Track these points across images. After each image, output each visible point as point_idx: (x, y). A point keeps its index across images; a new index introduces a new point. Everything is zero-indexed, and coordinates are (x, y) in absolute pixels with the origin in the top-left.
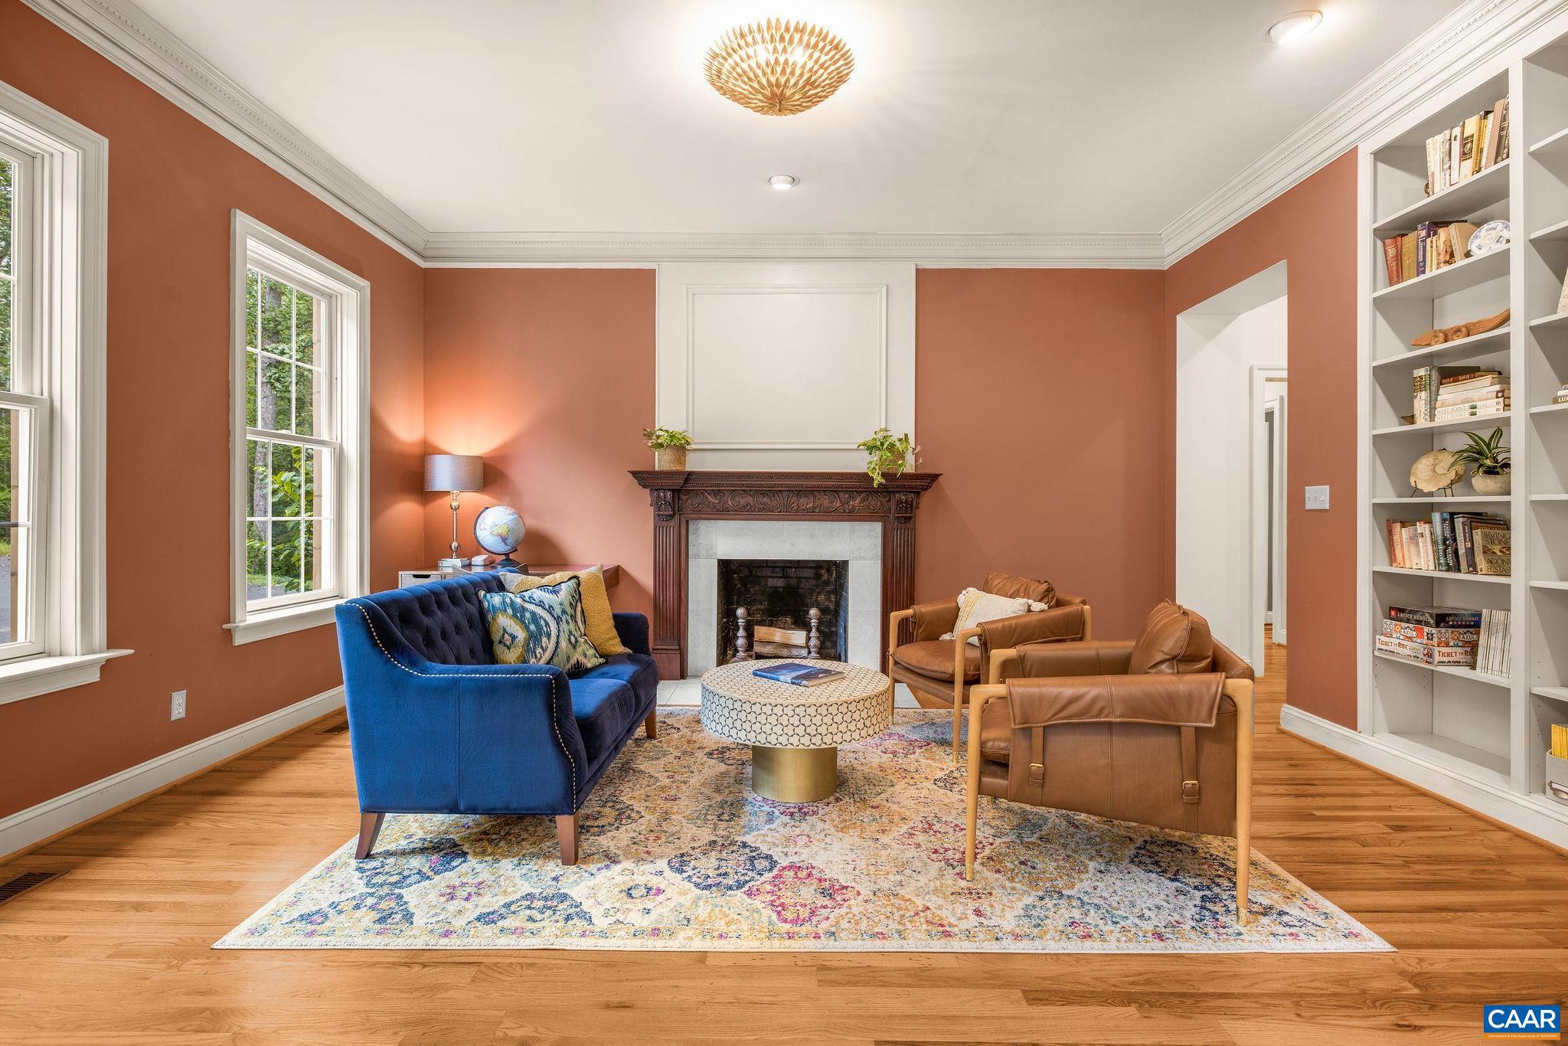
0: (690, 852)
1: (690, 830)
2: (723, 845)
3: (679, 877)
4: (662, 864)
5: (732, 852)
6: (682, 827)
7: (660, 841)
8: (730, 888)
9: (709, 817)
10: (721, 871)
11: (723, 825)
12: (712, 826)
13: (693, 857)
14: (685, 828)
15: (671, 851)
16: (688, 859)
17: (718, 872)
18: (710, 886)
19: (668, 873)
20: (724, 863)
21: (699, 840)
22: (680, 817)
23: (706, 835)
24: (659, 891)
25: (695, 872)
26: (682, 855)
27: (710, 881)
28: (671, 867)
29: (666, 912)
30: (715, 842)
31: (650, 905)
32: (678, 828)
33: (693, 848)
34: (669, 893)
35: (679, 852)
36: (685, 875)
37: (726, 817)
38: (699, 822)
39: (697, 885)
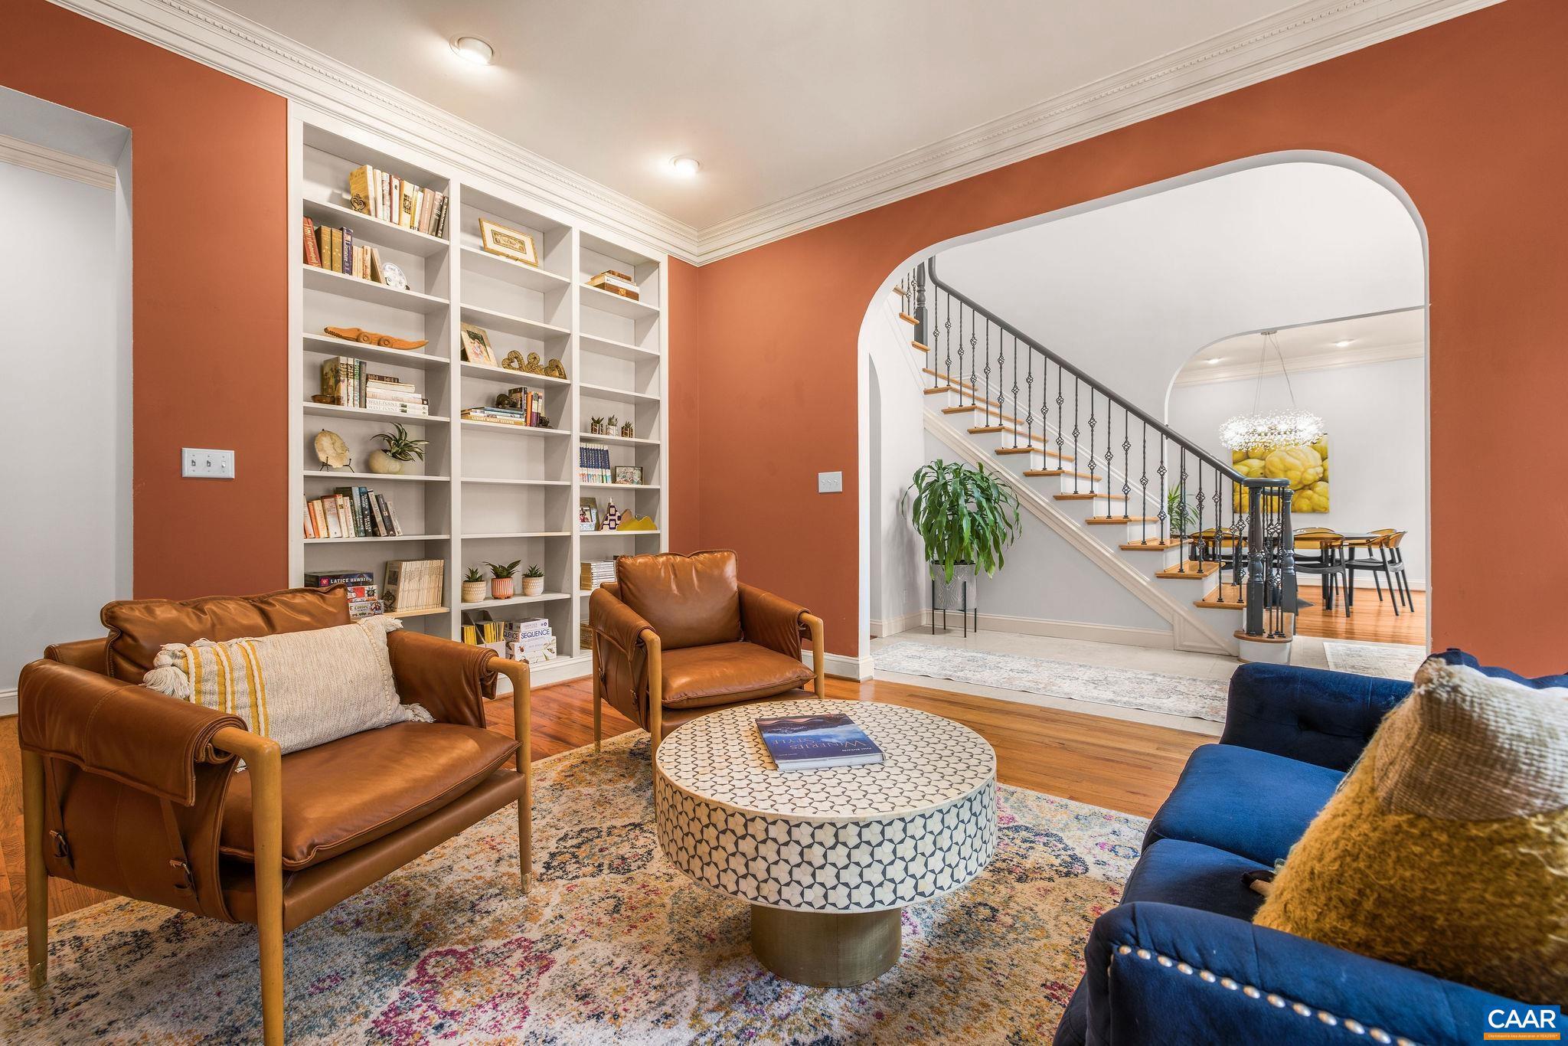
0: (1056, 876)
1: (1046, 909)
2: (1010, 872)
3: (1078, 852)
4: (1095, 872)
5: (1004, 861)
6: (1056, 918)
7: (1095, 903)
8: (1027, 828)
9: (1009, 920)
10: (1028, 845)
11: (994, 901)
12: (1012, 904)
13: (1055, 868)
14: (1053, 914)
15: (1081, 887)
16: (1061, 869)
17: (1032, 845)
18: (1047, 835)
19: (1089, 860)
20: (1022, 852)
21: (1039, 889)
22: (1055, 939)
23: (1026, 893)
24: (1102, 846)
25: (1059, 853)
26: (1067, 874)
27: (1045, 839)
28: (1084, 863)
29: (1097, 829)
30: (1020, 880)
31: (1113, 837)
32: (1064, 918)
33: (1051, 879)
34: (1091, 843)
35: (1072, 880)
36: (1069, 852)
37: (985, 912)
38: (1028, 918)
39: (1060, 840)
